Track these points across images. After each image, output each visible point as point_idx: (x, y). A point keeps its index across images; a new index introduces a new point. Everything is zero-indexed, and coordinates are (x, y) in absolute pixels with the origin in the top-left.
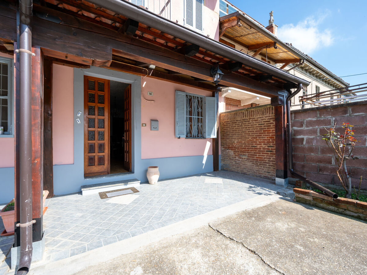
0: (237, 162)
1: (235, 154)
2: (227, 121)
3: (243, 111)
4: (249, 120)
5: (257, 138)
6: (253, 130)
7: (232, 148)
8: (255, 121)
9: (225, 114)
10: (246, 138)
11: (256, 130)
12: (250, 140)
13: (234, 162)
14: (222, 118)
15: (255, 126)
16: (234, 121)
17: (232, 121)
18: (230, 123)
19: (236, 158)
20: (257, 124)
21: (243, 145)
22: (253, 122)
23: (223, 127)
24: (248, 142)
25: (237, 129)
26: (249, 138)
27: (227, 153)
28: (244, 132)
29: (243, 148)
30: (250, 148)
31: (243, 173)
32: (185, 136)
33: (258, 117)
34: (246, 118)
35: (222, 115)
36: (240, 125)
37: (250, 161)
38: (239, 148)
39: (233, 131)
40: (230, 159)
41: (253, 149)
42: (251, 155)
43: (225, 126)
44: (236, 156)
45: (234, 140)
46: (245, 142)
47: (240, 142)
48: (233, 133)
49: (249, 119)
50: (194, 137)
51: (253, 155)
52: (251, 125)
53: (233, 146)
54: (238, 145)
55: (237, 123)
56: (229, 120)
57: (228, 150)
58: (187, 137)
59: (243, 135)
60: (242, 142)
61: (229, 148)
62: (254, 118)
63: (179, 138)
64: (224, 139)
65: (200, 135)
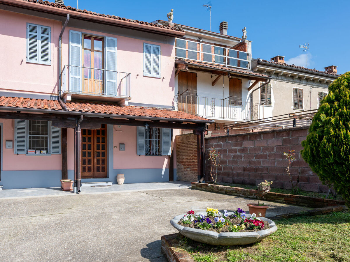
0: (185, 174)
1: (184, 167)
2: (180, 142)
3: (188, 135)
4: (191, 142)
5: (194, 155)
6: (193, 150)
7: (183, 163)
8: (194, 143)
9: (179, 137)
10: (190, 155)
11: (194, 149)
12: (192, 157)
13: (184, 174)
14: (177, 140)
15: (194, 147)
16: (183, 142)
17: (182, 142)
18: (181, 144)
19: (184, 170)
20: (195, 145)
21: (188, 161)
22: (193, 144)
23: (178, 147)
24: (190, 158)
25: (185, 149)
26: (191, 155)
27: (180, 167)
28: (188, 151)
29: (188, 163)
30: (192, 163)
31: (188, 181)
32: (144, 154)
33: (195, 140)
34: (190, 141)
35: (177, 137)
36: (187, 145)
37: (192, 172)
38: (186, 163)
39: (183, 150)
40: (182, 172)
41: (193, 163)
42: (192, 167)
43: (179, 146)
44: (185, 169)
45: (183, 156)
46: (189, 158)
47: (187, 158)
48: (183, 151)
49: (191, 141)
50: (153, 155)
51: (193, 168)
52: (192, 146)
53: (183, 161)
54: (186, 161)
55: (185, 144)
56: (181, 141)
57: (180, 165)
58: (146, 155)
59: (188, 153)
60: (188, 158)
61: (181, 163)
62: (193, 141)
63: (140, 155)
64: (178, 156)
65: (158, 153)
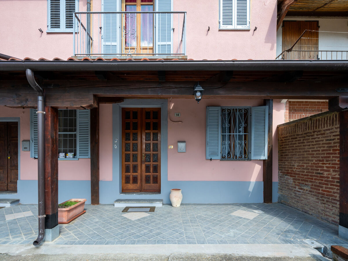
0: (297, 195)
1: (295, 182)
2: (286, 136)
3: (306, 121)
4: (313, 134)
5: (323, 161)
6: (319, 149)
7: (292, 173)
8: (322, 134)
9: (283, 127)
10: (309, 160)
11: (322, 149)
12: (314, 164)
13: (293, 194)
14: (280, 133)
15: (321, 142)
16: (294, 135)
17: (291, 136)
18: (289, 139)
19: (295, 188)
20: (324, 139)
21: (306, 171)
22: (319, 136)
23: (281, 144)
24: (311, 166)
25: (298, 148)
26: (312, 161)
27: (286, 180)
28: (306, 151)
29: (305, 175)
30: (314, 176)
31: (304, 210)
32: (219, 157)
33: (326, 128)
34: (310, 131)
35: (280, 128)
36: (302, 141)
37: (314, 195)
38: (299, 174)
39: (293, 150)
40: (289, 189)
41: (318, 176)
42: (315, 185)
43: (283, 143)
44: (296, 185)
45: (293, 162)
46: (307, 166)
47: (301, 166)
48: (293, 152)
49: (314, 132)
50: (235, 158)
51: (318, 186)
52: (316, 141)
53: (293, 171)
54: (298, 170)
55: (298, 139)
56: (288, 135)
57: (286, 177)
58: (223, 158)
59: (306, 156)
60: (304, 166)
61: (287, 174)
62: (320, 131)
63: (211, 160)
64: (282, 160)
65: (243, 156)
